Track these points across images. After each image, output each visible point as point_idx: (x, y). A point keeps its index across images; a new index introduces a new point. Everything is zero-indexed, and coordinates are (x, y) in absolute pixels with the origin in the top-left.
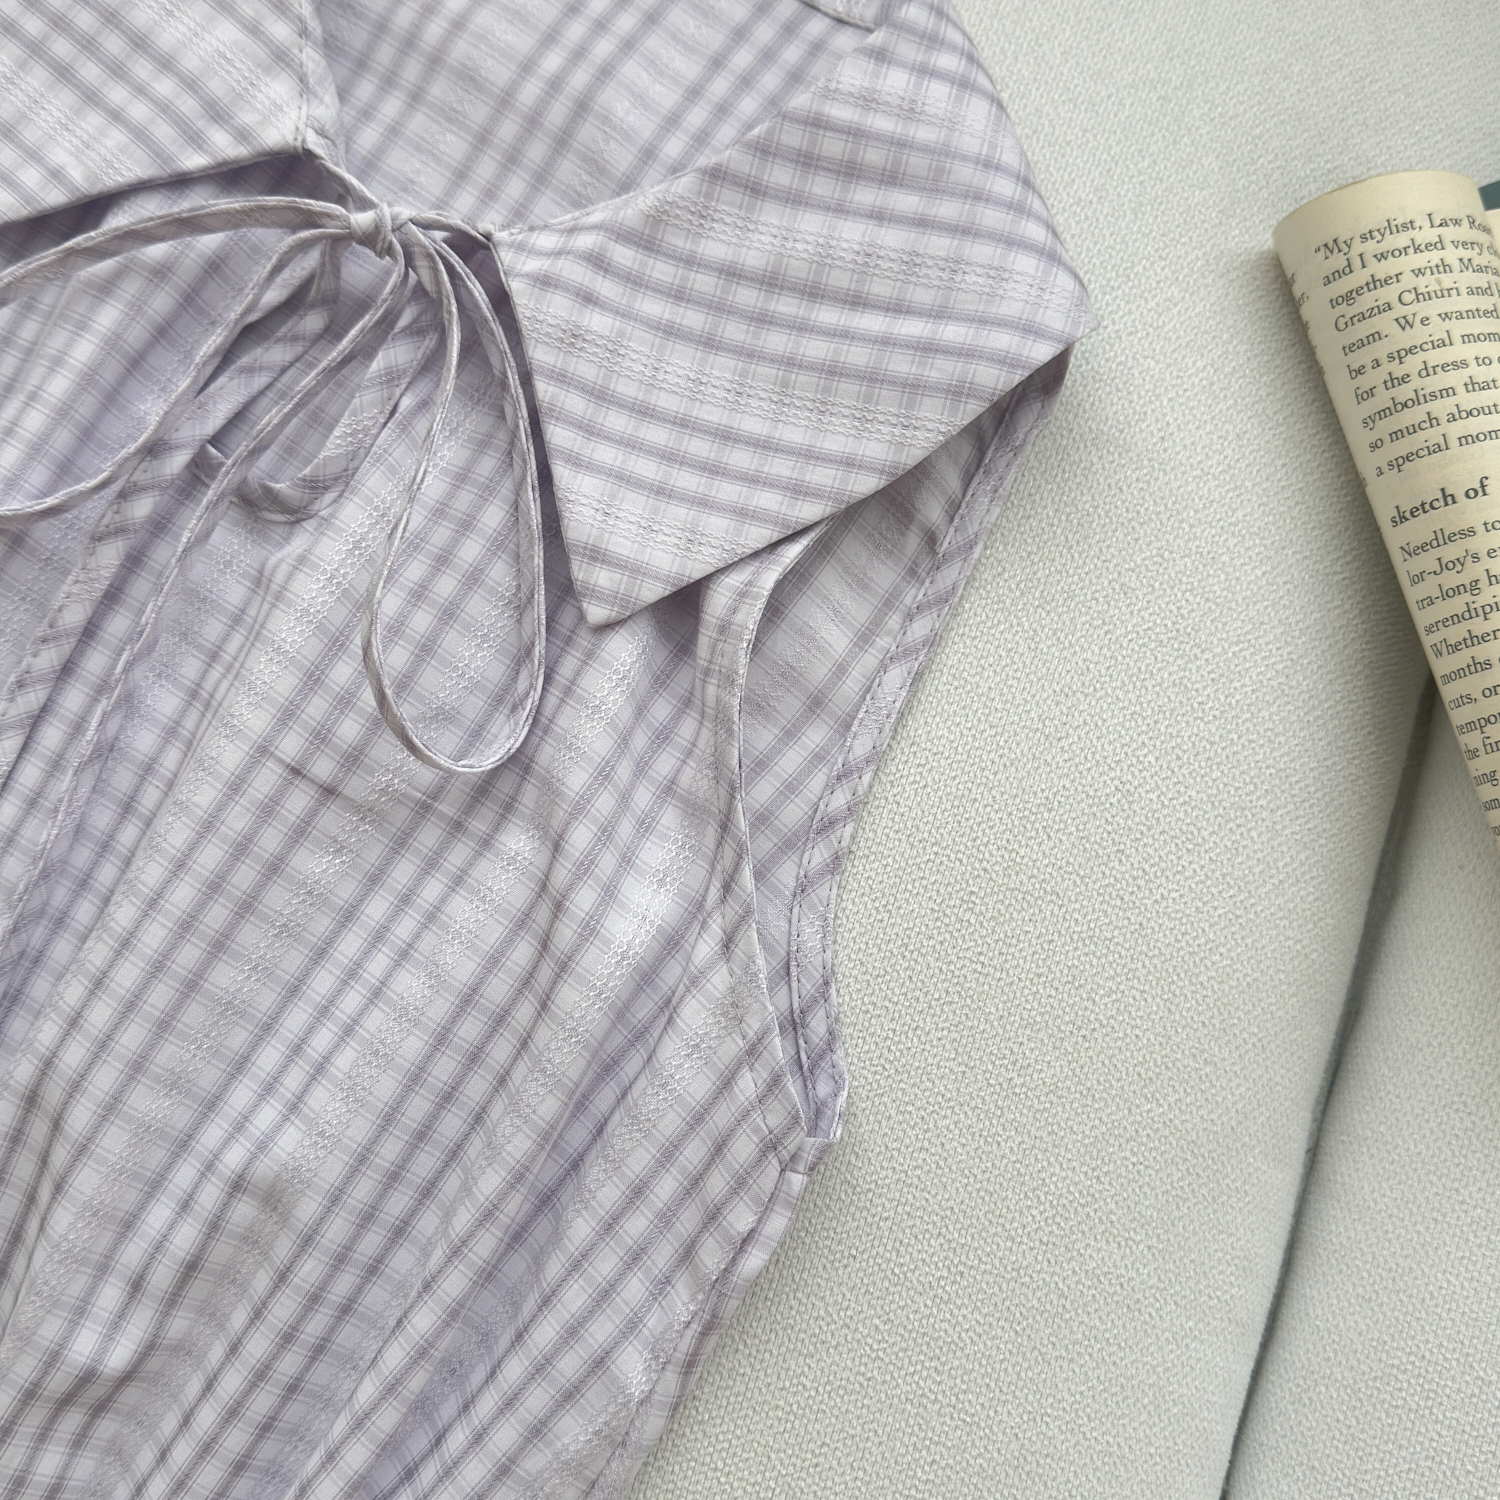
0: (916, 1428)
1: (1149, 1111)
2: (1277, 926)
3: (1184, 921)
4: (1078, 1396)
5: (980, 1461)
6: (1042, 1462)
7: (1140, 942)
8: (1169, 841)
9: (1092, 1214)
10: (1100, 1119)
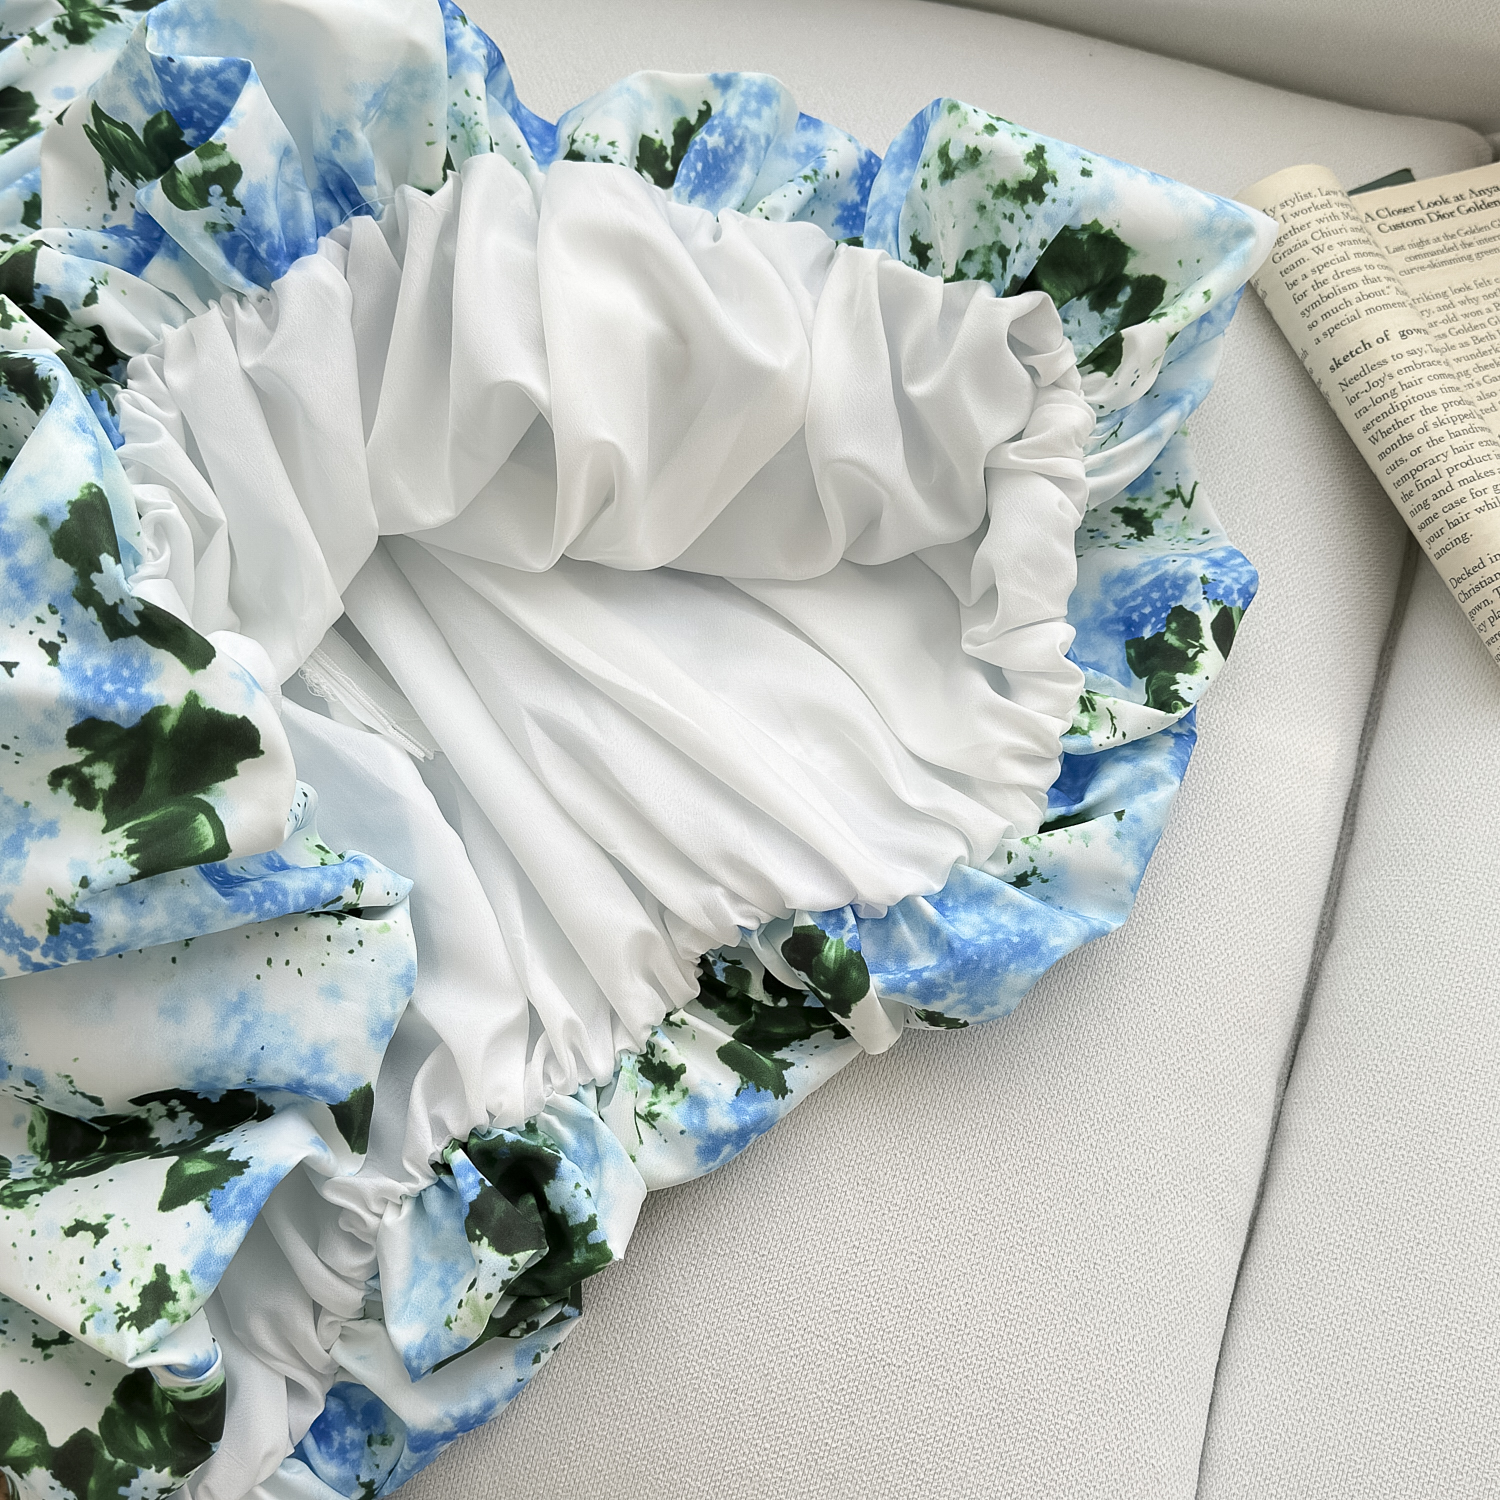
0: (1008, 1269)
1: (1164, 1061)
2: (1248, 944)
3: (1186, 934)
4: (1119, 1253)
5: (1052, 1293)
6: (1094, 1297)
7: (1156, 947)
8: (1174, 880)
9: (1126, 1128)
10: (1130, 1065)
